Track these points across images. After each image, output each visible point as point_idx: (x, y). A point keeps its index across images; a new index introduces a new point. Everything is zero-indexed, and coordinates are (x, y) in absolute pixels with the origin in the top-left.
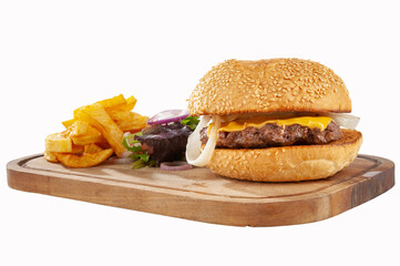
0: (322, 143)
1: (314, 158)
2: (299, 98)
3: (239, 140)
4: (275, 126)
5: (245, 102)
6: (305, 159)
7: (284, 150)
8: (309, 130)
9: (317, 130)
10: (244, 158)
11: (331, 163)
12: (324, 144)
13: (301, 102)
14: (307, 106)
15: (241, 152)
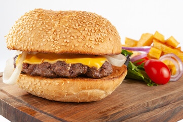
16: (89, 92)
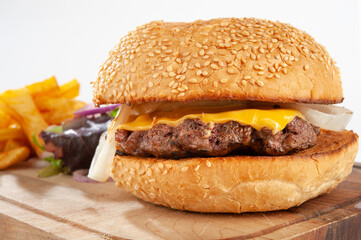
0: (275, 154)
1: (261, 178)
2: (237, 79)
3: (145, 145)
4: (197, 125)
5: (151, 84)
6: (245, 179)
7: (209, 163)
8: (254, 131)
9: (267, 132)
10: (149, 173)
11: (291, 186)
12: (280, 154)
13: (241, 85)
14: (251, 91)
15: (146, 164)
16: (258, 186)
